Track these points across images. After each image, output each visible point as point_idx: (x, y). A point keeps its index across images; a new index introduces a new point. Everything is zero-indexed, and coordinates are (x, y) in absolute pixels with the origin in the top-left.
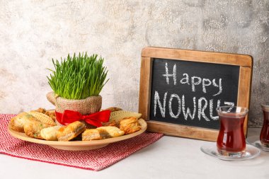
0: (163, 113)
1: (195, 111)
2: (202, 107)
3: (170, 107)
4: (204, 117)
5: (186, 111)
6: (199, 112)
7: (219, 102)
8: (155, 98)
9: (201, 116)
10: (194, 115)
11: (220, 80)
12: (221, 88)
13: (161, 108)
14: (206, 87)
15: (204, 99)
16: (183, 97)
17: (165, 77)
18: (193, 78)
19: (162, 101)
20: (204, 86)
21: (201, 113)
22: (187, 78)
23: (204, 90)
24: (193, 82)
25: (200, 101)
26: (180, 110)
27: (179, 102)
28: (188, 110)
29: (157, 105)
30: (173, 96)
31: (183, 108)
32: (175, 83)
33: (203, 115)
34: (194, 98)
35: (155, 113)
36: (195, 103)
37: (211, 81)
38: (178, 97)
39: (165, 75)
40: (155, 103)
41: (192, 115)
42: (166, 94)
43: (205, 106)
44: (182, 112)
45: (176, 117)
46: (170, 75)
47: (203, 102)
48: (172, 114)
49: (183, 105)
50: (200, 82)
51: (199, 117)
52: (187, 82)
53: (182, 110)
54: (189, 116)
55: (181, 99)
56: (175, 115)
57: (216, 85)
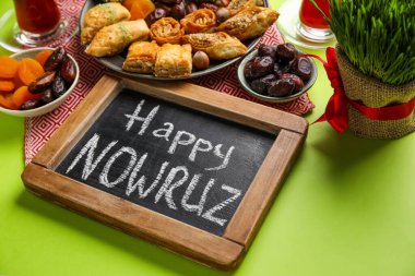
0: (87, 172)
1: (154, 185)
2: (173, 182)
3: (109, 165)
4: (168, 200)
5: (136, 180)
6: (163, 189)
7: (211, 182)
8: (88, 145)
9: (164, 195)
10: (149, 191)
11: (232, 148)
12: (226, 161)
13: (88, 163)
14: (198, 152)
15: (185, 170)
16: (145, 156)
17: (129, 119)
18: (180, 133)
19: (97, 152)
20: (194, 151)
21: (166, 192)
22: (169, 131)
23: (192, 157)
24: (177, 138)
25: (174, 171)
26: (123, 176)
27: (132, 163)
28: (142, 180)
29: (85, 156)
30: (126, 149)
31: (134, 175)
32: (141, 132)
33: (169, 195)
34: (166, 164)
35: (71, 167)
36: (162, 171)
37: (214, 145)
38: (134, 154)
40: (83, 151)
41: (145, 190)
43: (181, 183)
44: (127, 180)
45: (108, 185)
46: (140, 119)
47: (180, 175)
48: (104, 179)
49: (137, 169)
50: (190, 142)
51: (158, 197)
52: (167, 136)
53: (128, 177)
54: (137, 190)
55: (138, 158)
56: (111, 181)
57: (218, 154)
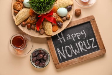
0: (65, 57)
1: (79, 49)
3: (67, 53)
4: (84, 50)
5: (75, 51)
7: (87, 41)
8: (58, 52)
9: (82, 50)
10: (79, 51)
11: (84, 31)
12: (85, 34)
13: (63, 55)
14: (79, 36)
15: (80, 42)
16: (71, 45)
17: (59, 40)
18: (72, 35)
19: (62, 52)
20: (78, 37)
21: (82, 49)
22: (69, 36)
23: (79, 38)
24: (72, 37)
25: (79, 44)
26: (72, 52)
27: (70, 48)
28: (76, 50)
29: (61, 54)
30: (66, 47)
31: (73, 50)
32: (65, 41)
34: (76, 44)
35: (61, 59)
36: (77, 46)
37: (80, 33)
38: (69, 46)
39: (58, 40)
40: (59, 54)
42: (63, 48)
43: (82, 45)
45: (71, 56)
46: (61, 38)
47: (81, 44)
48: (69, 56)
50: (75, 36)
52: (70, 38)
54: (77, 53)
55: (70, 46)
56: (71, 55)
57: (83, 34)
